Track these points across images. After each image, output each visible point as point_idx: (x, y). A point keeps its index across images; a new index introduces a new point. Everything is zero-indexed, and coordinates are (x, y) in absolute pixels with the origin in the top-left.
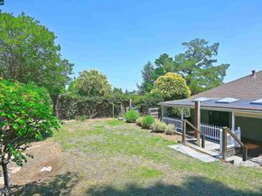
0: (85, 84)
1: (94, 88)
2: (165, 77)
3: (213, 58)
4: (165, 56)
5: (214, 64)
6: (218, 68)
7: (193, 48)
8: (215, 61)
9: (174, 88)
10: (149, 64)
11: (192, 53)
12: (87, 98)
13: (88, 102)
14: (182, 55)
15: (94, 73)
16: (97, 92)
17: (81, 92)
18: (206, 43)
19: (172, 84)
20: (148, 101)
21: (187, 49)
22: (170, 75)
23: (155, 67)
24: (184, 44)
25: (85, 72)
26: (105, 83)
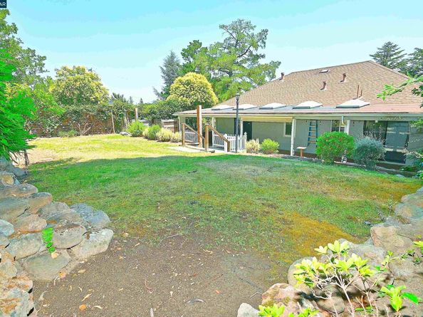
0: (67, 87)
1: (82, 93)
2: (184, 79)
3: (260, 51)
4: (196, 44)
5: (262, 61)
6: (266, 67)
7: (234, 35)
8: (263, 56)
9: (195, 94)
10: (173, 56)
11: (233, 42)
12: (73, 107)
13: (75, 112)
14: (219, 44)
15: (80, 71)
16: (88, 100)
17: (63, 99)
18: (252, 28)
19: (192, 88)
20: (161, 111)
21: (227, 35)
22: (190, 76)
23: (182, 61)
24: (222, 27)
25: (65, 69)
26: (98, 86)
